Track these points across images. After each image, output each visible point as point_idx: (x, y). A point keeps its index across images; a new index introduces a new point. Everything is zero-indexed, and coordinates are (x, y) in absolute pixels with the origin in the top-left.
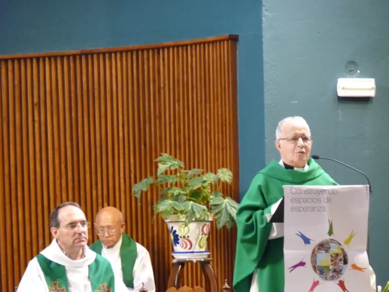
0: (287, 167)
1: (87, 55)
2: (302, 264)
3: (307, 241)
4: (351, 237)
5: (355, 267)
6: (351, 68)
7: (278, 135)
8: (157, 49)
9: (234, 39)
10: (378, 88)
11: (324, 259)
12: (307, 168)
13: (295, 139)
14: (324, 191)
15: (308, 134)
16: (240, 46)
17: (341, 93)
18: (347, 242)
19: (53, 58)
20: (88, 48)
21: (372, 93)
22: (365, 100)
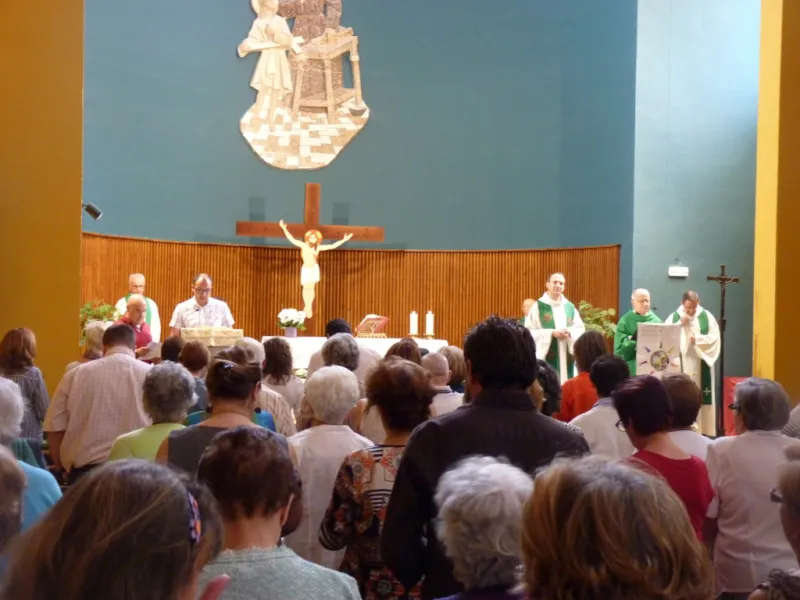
0: (637, 314)
1: (550, 251)
2: (645, 362)
3: (649, 351)
4: (672, 349)
5: (673, 365)
6: (676, 262)
7: (633, 297)
8: (582, 250)
9: (619, 246)
10: (690, 272)
11: (657, 360)
12: (647, 314)
13: (642, 301)
14: (656, 326)
15: (649, 299)
16: (622, 251)
17: (671, 274)
18: (669, 352)
19: (534, 252)
20: (550, 248)
21: (686, 274)
22: (683, 278)
